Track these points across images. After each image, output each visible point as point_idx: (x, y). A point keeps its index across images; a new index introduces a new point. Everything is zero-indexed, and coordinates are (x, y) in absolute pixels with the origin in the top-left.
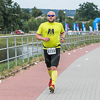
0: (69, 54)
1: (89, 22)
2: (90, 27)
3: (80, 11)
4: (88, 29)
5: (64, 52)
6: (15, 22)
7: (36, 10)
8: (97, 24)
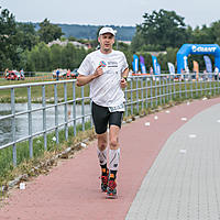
0: (148, 124)
1: (165, 53)
2: (170, 65)
3: (144, 30)
4: (165, 69)
5: (134, 119)
6: (5, 51)
7: (48, 27)
8: (185, 58)
